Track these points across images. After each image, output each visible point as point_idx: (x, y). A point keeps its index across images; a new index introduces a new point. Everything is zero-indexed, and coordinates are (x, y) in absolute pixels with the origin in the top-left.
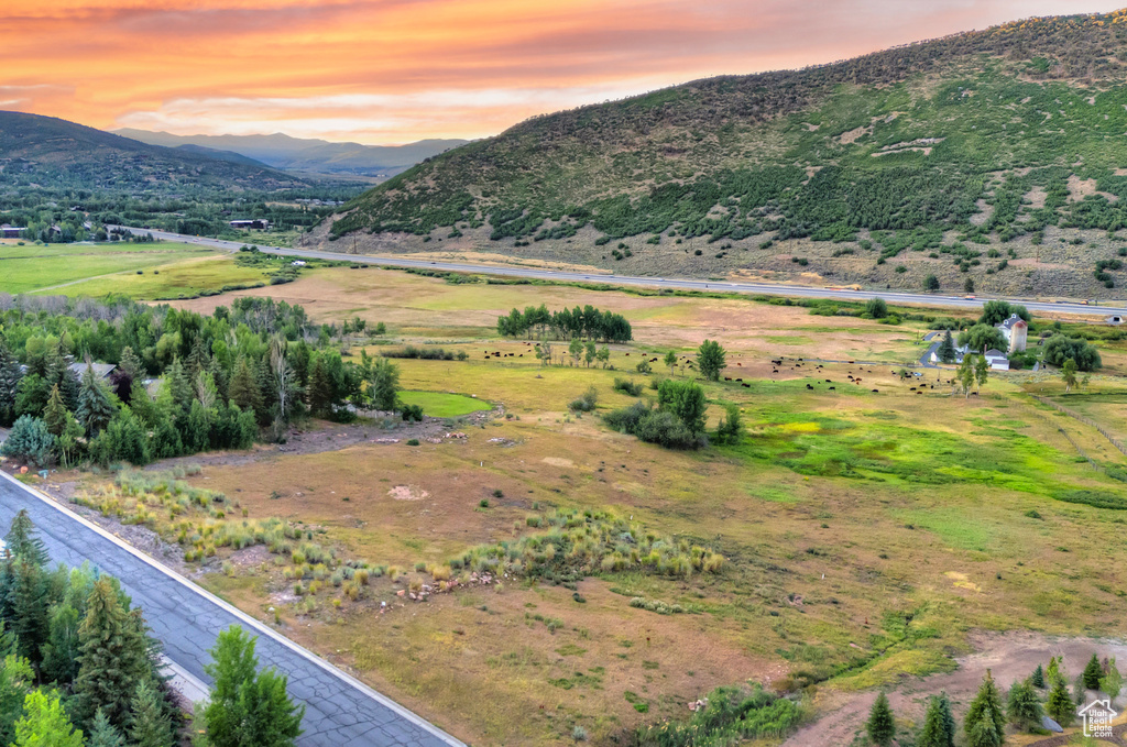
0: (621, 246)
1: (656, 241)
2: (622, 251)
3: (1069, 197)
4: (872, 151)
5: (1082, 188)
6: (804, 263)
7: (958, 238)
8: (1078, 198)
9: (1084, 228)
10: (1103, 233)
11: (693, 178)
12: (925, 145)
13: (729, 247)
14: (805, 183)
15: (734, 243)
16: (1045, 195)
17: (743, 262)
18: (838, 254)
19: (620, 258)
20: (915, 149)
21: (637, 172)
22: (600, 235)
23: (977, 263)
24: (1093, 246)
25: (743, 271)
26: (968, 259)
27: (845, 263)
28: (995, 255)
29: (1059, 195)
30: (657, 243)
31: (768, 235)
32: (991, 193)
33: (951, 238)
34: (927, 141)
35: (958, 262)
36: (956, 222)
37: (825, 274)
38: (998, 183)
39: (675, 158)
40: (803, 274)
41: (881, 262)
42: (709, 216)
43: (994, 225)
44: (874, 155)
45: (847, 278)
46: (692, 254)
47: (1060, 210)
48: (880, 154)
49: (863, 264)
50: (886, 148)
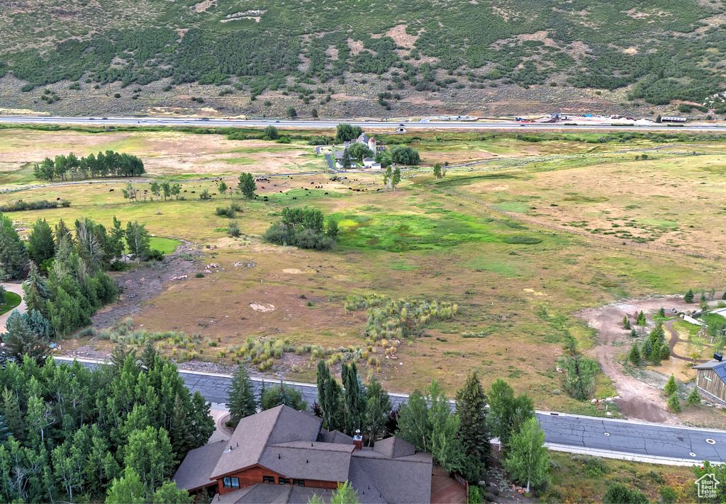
0: (48, 92)
1: (77, 87)
2: (50, 96)
3: (351, 53)
4: (221, 18)
5: (357, 46)
6: (201, 101)
7: (295, 81)
8: (356, 53)
9: (364, 73)
10: (375, 76)
11: (89, 36)
12: (254, 15)
13: (140, 90)
14: (180, 41)
15: (142, 87)
16: (337, 51)
17: (155, 102)
18: (222, 94)
19: (50, 102)
20: (249, 18)
21: (37, 30)
22: (23, 84)
23: (313, 98)
24: (373, 84)
25: (159, 108)
26: (307, 95)
27: (229, 100)
28: (321, 92)
29: (345, 51)
30: (79, 89)
31: (166, 81)
32: (305, 50)
33: (291, 80)
34: (255, 12)
35: (301, 97)
36: (291, 70)
37: (218, 109)
38: (308, 43)
39: (68, 19)
40: (203, 109)
41: (253, 99)
42: (113, 66)
43: (314, 71)
44: (222, 21)
45: (235, 111)
46: (112, 97)
47: (348, 61)
48: (226, 21)
49: (242, 100)
50: (229, 16)
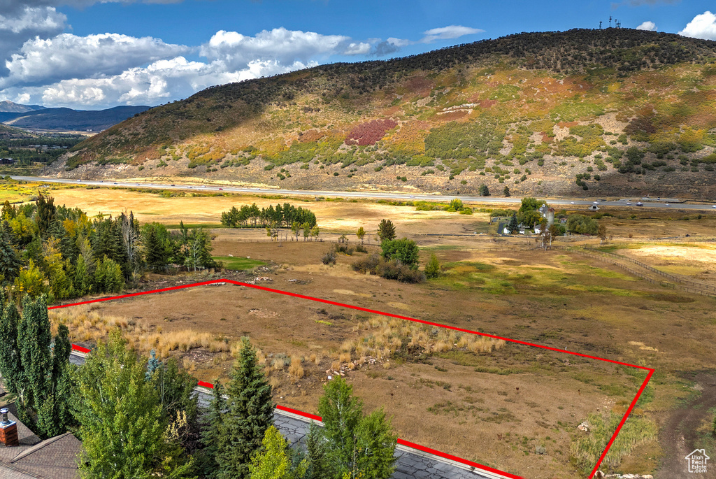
0: (283, 171)
1: (306, 167)
2: (284, 174)
3: (555, 138)
4: (437, 111)
5: (561, 133)
6: (404, 180)
7: (495, 163)
8: (560, 138)
9: (565, 156)
10: (577, 159)
11: (326, 127)
12: (468, 108)
13: (356, 170)
14: (398, 131)
15: (358, 168)
16: (542, 137)
17: (366, 180)
18: (424, 174)
19: (283, 178)
20: (463, 110)
21: (287, 123)
22: (267, 164)
23: (509, 178)
24: (573, 166)
25: (367, 185)
26: (503, 175)
27: (430, 179)
28: (517, 172)
29: (549, 136)
31: (379, 163)
32: (511, 136)
33: (490, 163)
34: (469, 105)
35: (497, 177)
36: (492, 153)
37: (418, 186)
38: (514, 130)
39: (313, 114)
40: (405, 187)
41: (451, 178)
42: (339, 151)
43: (513, 155)
44: (438, 114)
45: (432, 189)
46: (332, 175)
47: (551, 145)
48: (442, 113)
49: (440, 180)
50: (445, 109)
